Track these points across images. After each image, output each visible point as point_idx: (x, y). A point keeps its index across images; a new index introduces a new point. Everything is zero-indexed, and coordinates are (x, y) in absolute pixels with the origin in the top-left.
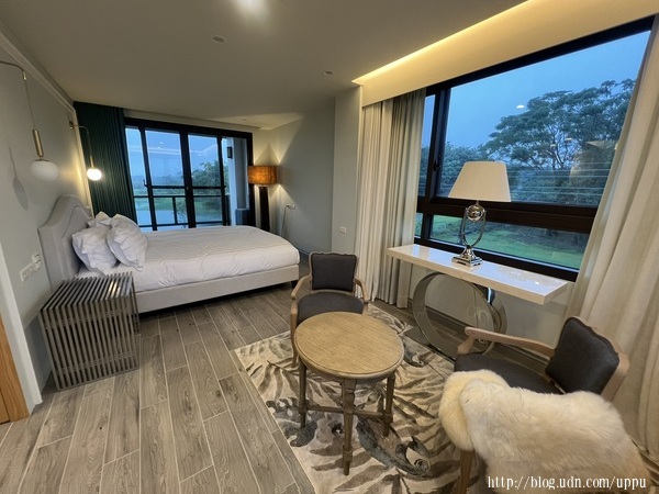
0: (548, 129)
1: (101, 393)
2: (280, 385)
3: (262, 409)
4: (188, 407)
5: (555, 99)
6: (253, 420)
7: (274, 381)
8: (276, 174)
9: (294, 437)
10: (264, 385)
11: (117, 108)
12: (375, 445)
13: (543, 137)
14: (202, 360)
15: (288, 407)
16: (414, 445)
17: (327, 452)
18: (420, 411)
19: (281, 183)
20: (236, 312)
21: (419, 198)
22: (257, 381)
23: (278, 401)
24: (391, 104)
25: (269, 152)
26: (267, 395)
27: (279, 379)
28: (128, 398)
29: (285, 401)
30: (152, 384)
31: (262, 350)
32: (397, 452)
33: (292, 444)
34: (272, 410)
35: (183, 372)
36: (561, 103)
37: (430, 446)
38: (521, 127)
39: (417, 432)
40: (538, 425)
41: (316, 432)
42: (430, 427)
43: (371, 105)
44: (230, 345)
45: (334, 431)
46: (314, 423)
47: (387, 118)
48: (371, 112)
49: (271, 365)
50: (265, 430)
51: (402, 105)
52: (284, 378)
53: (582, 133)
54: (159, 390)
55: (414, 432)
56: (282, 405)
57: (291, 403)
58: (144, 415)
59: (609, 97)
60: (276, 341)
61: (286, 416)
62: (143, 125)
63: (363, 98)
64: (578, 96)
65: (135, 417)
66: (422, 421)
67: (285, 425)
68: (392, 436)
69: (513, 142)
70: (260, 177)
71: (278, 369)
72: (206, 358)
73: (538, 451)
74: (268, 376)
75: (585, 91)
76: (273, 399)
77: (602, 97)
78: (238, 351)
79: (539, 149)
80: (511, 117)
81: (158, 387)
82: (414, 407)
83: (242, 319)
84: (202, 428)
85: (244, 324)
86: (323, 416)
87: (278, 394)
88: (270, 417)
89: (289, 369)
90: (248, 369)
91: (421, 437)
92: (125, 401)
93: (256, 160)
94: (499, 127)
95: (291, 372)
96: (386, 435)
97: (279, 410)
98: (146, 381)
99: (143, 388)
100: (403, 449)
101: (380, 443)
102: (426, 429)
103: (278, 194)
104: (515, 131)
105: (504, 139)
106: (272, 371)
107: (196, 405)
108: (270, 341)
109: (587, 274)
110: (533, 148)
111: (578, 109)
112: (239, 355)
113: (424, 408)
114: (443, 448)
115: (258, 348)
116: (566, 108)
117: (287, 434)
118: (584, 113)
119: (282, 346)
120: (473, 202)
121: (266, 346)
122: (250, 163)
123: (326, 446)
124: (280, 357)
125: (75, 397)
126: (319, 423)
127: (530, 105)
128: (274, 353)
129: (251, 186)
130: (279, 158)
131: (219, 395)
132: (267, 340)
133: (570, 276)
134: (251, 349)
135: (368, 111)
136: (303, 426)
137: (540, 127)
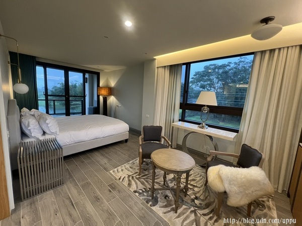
0: (211, 77)
1: (48, 199)
2: (136, 183)
3: (133, 195)
4: (98, 199)
5: (213, 67)
6: (130, 199)
7: (133, 182)
8: (111, 91)
9: (151, 203)
10: (130, 185)
11: (33, 57)
12: (183, 201)
13: (210, 80)
14: (95, 178)
15: (143, 192)
16: (196, 198)
17: (166, 206)
18: (194, 186)
19: (113, 95)
20: (103, 155)
21: (180, 103)
22: (126, 183)
23: (138, 190)
24: (169, 67)
25: (107, 81)
26: (132, 189)
27: (135, 181)
28: (65, 199)
29: (141, 190)
30: (74, 191)
31: (122, 170)
32: (191, 202)
33: (151, 206)
34: (137, 194)
35: (88, 184)
36: (215, 68)
37: (202, 197)
38: (203, 76)
39: (196, 194)
40: (244, 178)
41: (159, 199)
42: (200, 191)
43: (160, 67)
44: (106, 169)
45: (165, 198)
46: (156, 196)
47: (167, 72)
48: (160, 70)
49: (129, 176)
50: (137, 202)
51: (173, 68)
52: (137, 181)
53: (223, 80)
54: (79, 193)
55: (195, 194)
56: (141, 191)
57: (144, 190)
58: (77, 205)
59: (230, 68)
60: (128, 166)
61: (144, 195)
62: (45, 65)
63: (157, 64)
64: (221, 66)
65: (72, 207)
66: (196, 189)
67: (145, 199)
68: (188, 197)
69: (199, 81)
70: (104, 92)
71: (133, 177)
72: (97, 176)
73: (244, 187)
74: (129, 180)
75: (223, 65)
76: (135, 189)
77: (228, 67)
78: (111, 172)
79: (209, 85)
80: (199, 72)
81: (78, 192)
82: (192, 185)
83: (107, 157)
84: (108, 206)
85: (109, 160)
86: (159, 193)
87: (137, 187)
88: (137, 197)
89: (138, 177)
90: (120, 179)
91: (198, 195)
92: (63, 200)
93: (101, 85)
94: (194, 75)
95: (139, 178)
96: (185, 196)
97: (140, 194)
98: (70, 190)
99: (71, 194)
100: (193, 200)
101: (184, 200)
102: (198, 192)
103: (112, 100)
104: (201, 77)
105: (197, 80)
106: (131, 178)
107: (101, 197)
108: (125, 166)
109: (242, 130)
110: (207, 84)
111: (221, 71)
112: (113, 173)
113: (195, 185)
114: (207, 197)
115: (120, 169)
116: (217, 70)
117: (147, 202)
118: (223, 73)
119: (131, 167)
120: (204, 106)
121: (124, 168)
122: (98, 85)
123: (164, 204)
124: (132, 172)
125: (34, 202)
126: (158, 196)
127: (205, 68)
128: (129, 171)
129: (98, 96)
130: (113, 84)
131: (110, 191)
132: (123, 166)
133: (237, 131)
134: (118, 170)
135: (159, 69)
136: (152, 198)
137: (209, 77)
